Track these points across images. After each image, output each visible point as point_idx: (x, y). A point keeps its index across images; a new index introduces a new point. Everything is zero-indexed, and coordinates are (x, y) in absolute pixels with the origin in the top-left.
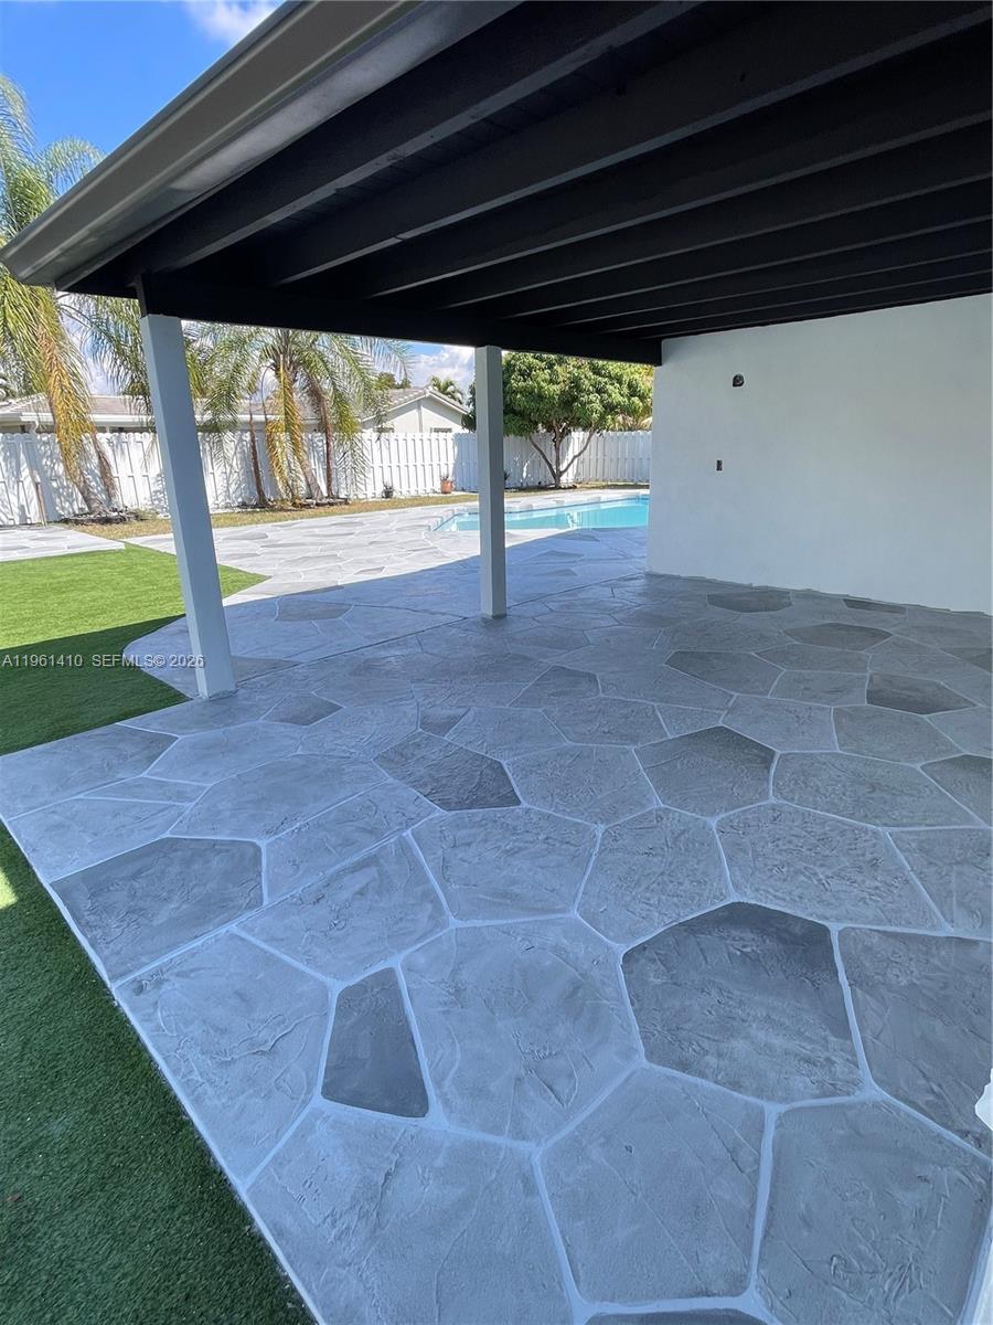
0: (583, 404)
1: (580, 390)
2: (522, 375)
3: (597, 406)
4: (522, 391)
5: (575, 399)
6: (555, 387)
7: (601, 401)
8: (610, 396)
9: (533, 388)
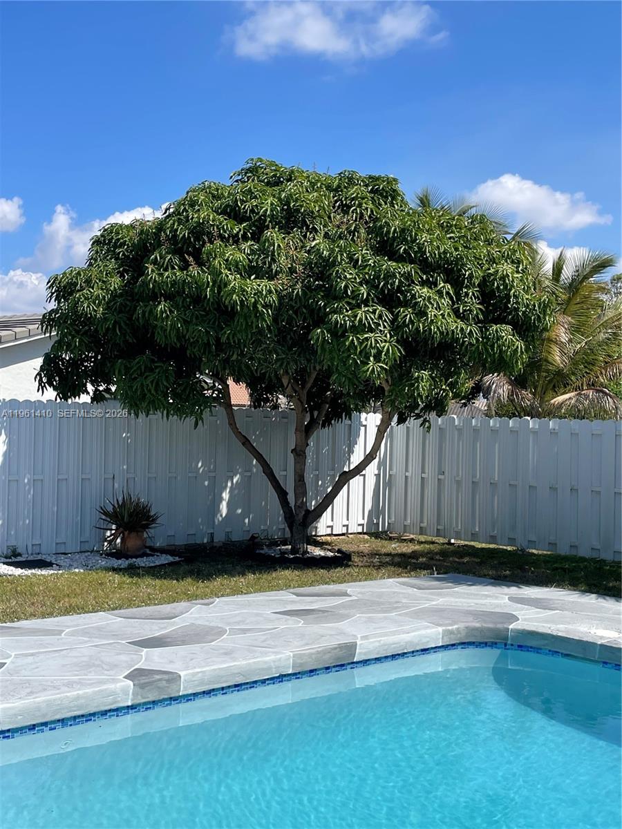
0: (339, 333)
1: (332, 295)
2: (178, 252)
3: (383, 340)
4: (174, 294)
5: (319, 319)
6: (264, 284)
7: (396, 327)
8: (422, 313)
9: (201, 287)
